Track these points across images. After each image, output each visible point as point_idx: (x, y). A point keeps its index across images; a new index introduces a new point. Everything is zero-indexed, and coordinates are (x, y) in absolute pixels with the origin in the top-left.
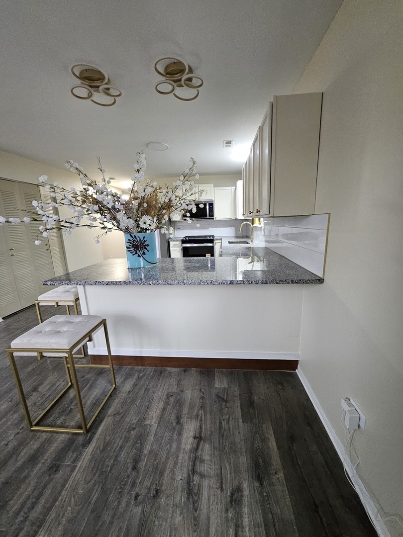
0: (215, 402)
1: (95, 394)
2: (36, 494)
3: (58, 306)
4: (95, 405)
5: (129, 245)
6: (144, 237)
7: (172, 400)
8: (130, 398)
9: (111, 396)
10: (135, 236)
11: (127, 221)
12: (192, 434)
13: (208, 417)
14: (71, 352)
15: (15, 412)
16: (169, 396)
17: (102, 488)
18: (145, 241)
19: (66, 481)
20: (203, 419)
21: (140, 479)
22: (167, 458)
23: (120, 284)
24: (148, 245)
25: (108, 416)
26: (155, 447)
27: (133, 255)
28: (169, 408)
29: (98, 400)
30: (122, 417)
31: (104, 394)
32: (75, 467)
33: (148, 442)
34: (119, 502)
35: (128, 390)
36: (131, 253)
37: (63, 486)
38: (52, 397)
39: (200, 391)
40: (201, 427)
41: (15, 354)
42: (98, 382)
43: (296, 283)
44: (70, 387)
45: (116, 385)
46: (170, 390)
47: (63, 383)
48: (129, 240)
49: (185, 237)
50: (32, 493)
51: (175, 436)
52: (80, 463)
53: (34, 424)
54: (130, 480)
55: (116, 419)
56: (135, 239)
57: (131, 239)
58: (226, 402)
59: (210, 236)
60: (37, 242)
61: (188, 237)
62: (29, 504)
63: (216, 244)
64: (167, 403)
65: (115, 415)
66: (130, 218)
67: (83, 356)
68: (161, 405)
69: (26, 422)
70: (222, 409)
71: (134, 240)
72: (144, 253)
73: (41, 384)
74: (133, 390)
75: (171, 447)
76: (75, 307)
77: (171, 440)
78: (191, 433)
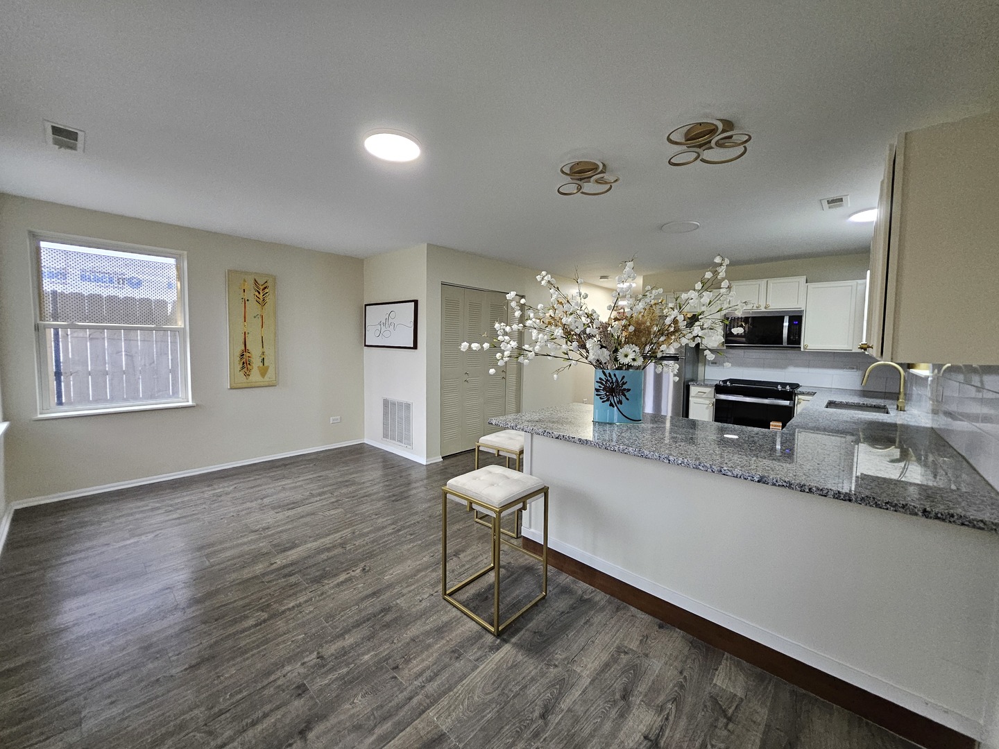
0: (705, 706)
1: (517, 592)
2: (435, 668)
3: (498, 455)
4: (515, 606)
5: (600, 387)
6: (624, 377)
7: (624, 659)
8: (561, 621)
9: (536, 604)
10: (609, 373)
11: (599, 352)
12: (643, 728)
13: (683, 723)
14: (500, 512)
15: (433, 571)
16: (621, 650)
17: (498, 711)
18: (624, 384)
19: (465, 676)
20: (671, 718)
21: (547, 735)
22: (592, 735)
23: (574, 442)
24: (629, 390)
25: (527, 630)
26: (580, 709)
27: (603, 402)
28: (616, 668)
29: (519, 602)
30: (544, 642)
31: (528, 597)
32: (476, 667)
33: (571, 697)
34: (514, 742)
35: (561, 610)
36: (601, 398)
37: (461, 679)
38: (470, 572)
39: (681, 673)
40: (662, 729)
41: (449, 496)
42: (525, 579)
43: (937, 518)
44: (492, 569)
45: (546, 593)
46: (626, 643)
47: (485, 561)
48: (600, 379)
49: (725, 382)
50: (432, 666)
51: (614, 713)
52: (483, 666)
53: (448, 592)
54: (534, 726)
55: (536, 639)
56: (609, 378)
57: (603, 377)
58: (730, 719)
59: (784, 385)
60: (492, 371)
61: (732, 381)
62: (428, 673)
63: (799, 403)
64: (614, 659)
65: (535, 633)
66: (605, 347)
67: (514, 535)
68: (605, 657)
69: (440, 587)
70: (716, 727)
71: (607, 380)
72: (620, 402)
73: (463, 551)
74: (568, 613)
75: (602, 724)
76: (518, 461)
77: (604, 716)
78: (641, 726)
